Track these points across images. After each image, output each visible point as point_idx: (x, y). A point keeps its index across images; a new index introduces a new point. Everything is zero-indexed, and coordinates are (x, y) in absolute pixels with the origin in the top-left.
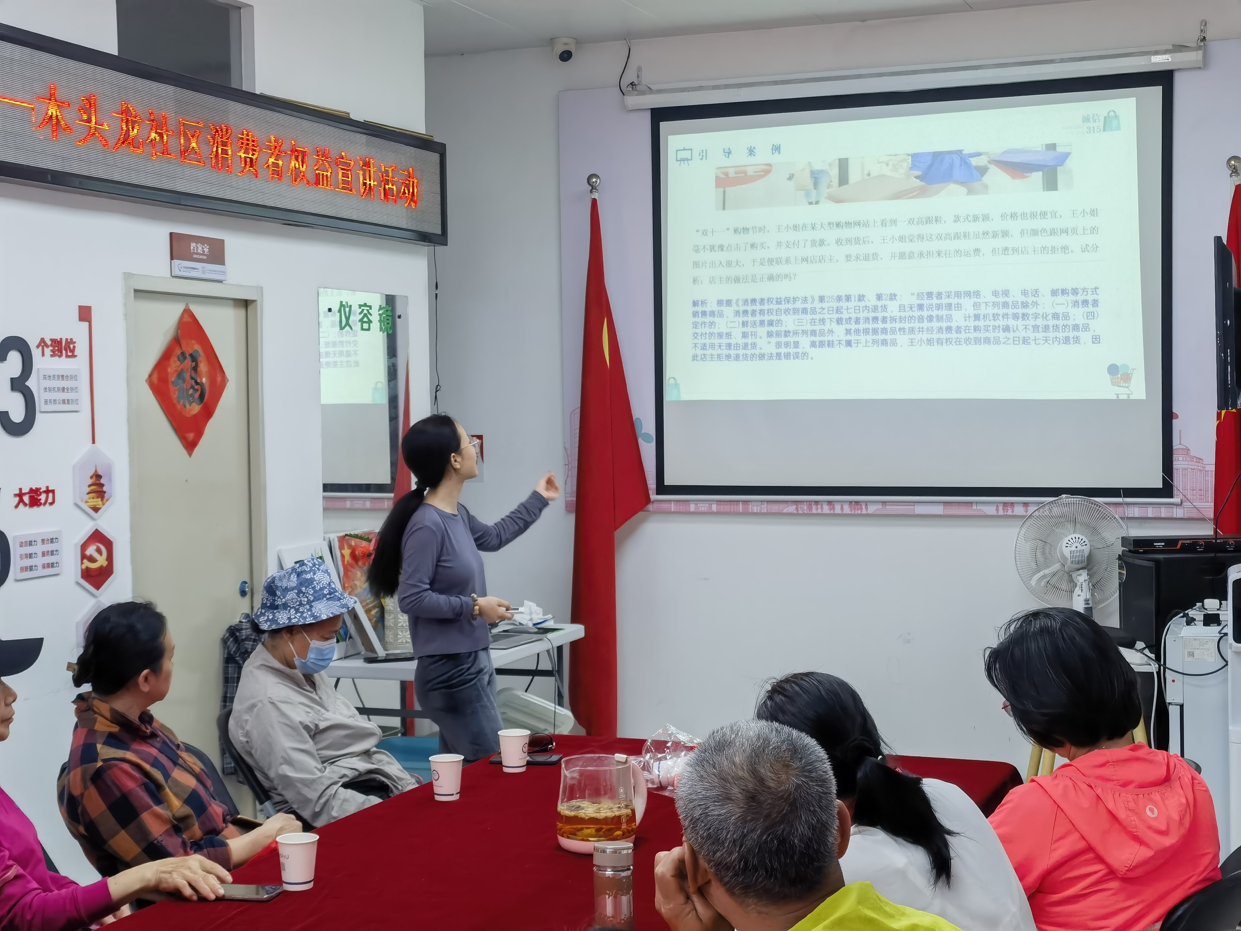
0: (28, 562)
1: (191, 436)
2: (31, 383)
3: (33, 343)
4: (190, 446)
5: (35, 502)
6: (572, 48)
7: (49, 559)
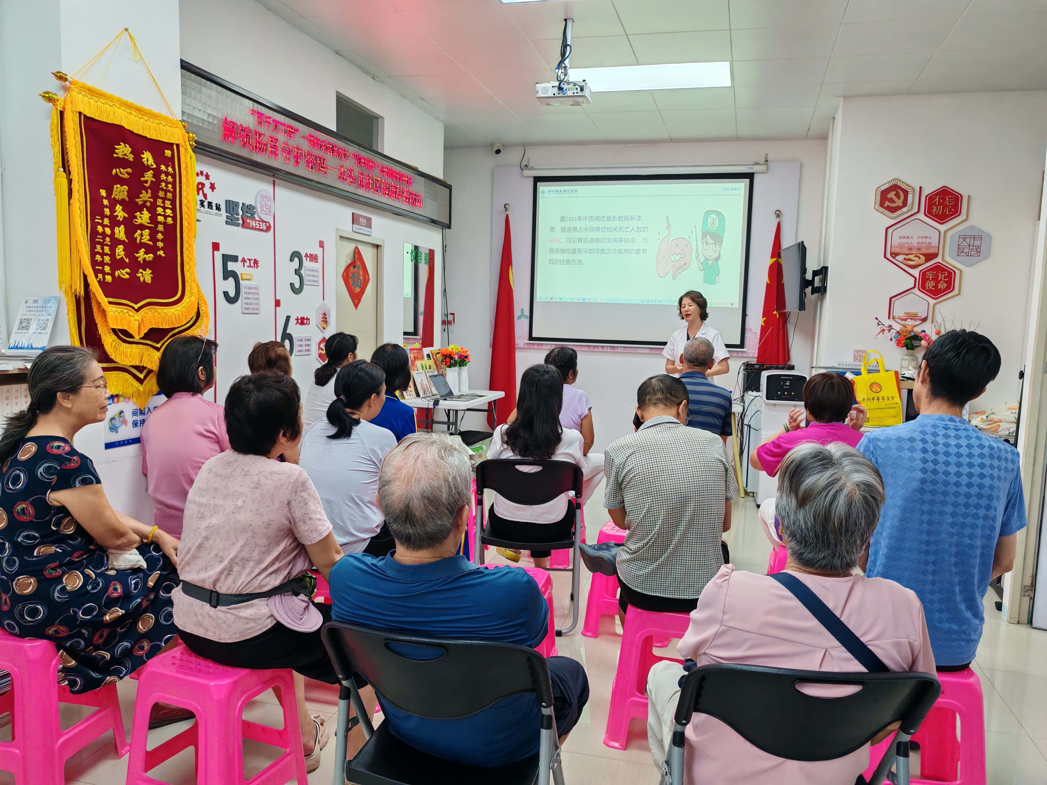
0: (300, 348)
1: (356, 301)
2: (302, 272)
3: (303, 255)
4: (356, 306)
5: (302, 323)
6: (501, 149)
7: (307, 348)
